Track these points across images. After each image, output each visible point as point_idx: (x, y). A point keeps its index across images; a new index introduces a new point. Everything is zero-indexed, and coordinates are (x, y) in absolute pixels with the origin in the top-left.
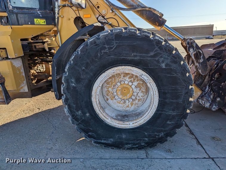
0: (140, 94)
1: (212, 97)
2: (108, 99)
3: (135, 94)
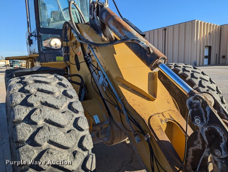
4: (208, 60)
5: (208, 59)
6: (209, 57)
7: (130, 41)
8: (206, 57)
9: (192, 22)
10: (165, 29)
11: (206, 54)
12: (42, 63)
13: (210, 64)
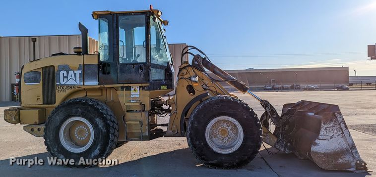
0: (233, 135)
1: (285, 143)
2: (212, 138)
3: (230, 134)
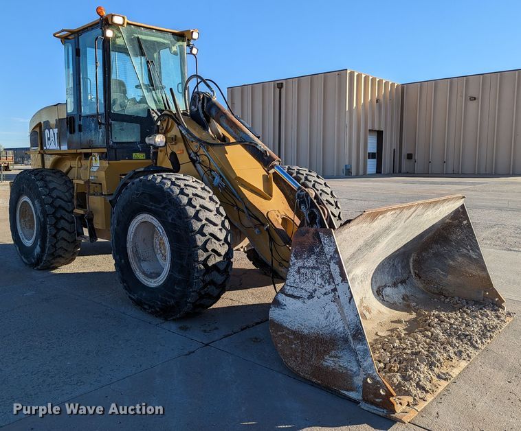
4: (376, 163)
5: (375, 160)
6: (378, 156)
7: (247, 143)
8: (372, 156)
9: (341, 73)
10: (280, 86)
11: (372, 148)
12: (110, 162)
13: (381, 173)
